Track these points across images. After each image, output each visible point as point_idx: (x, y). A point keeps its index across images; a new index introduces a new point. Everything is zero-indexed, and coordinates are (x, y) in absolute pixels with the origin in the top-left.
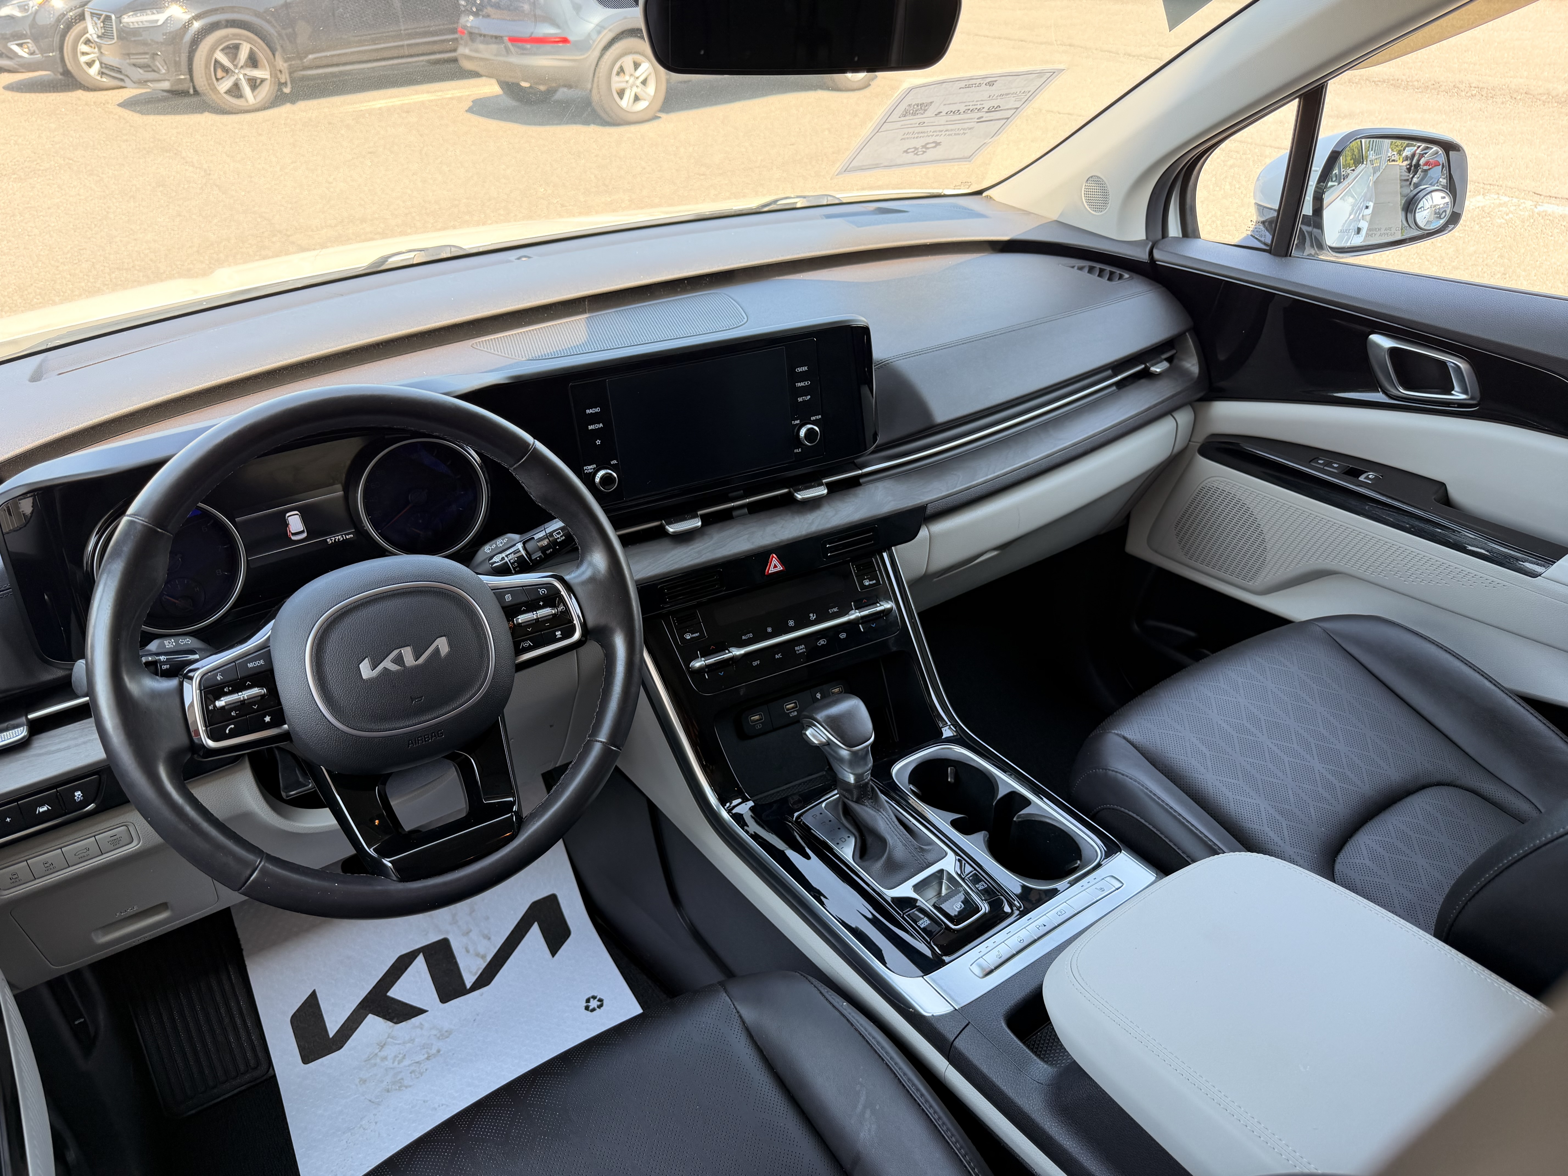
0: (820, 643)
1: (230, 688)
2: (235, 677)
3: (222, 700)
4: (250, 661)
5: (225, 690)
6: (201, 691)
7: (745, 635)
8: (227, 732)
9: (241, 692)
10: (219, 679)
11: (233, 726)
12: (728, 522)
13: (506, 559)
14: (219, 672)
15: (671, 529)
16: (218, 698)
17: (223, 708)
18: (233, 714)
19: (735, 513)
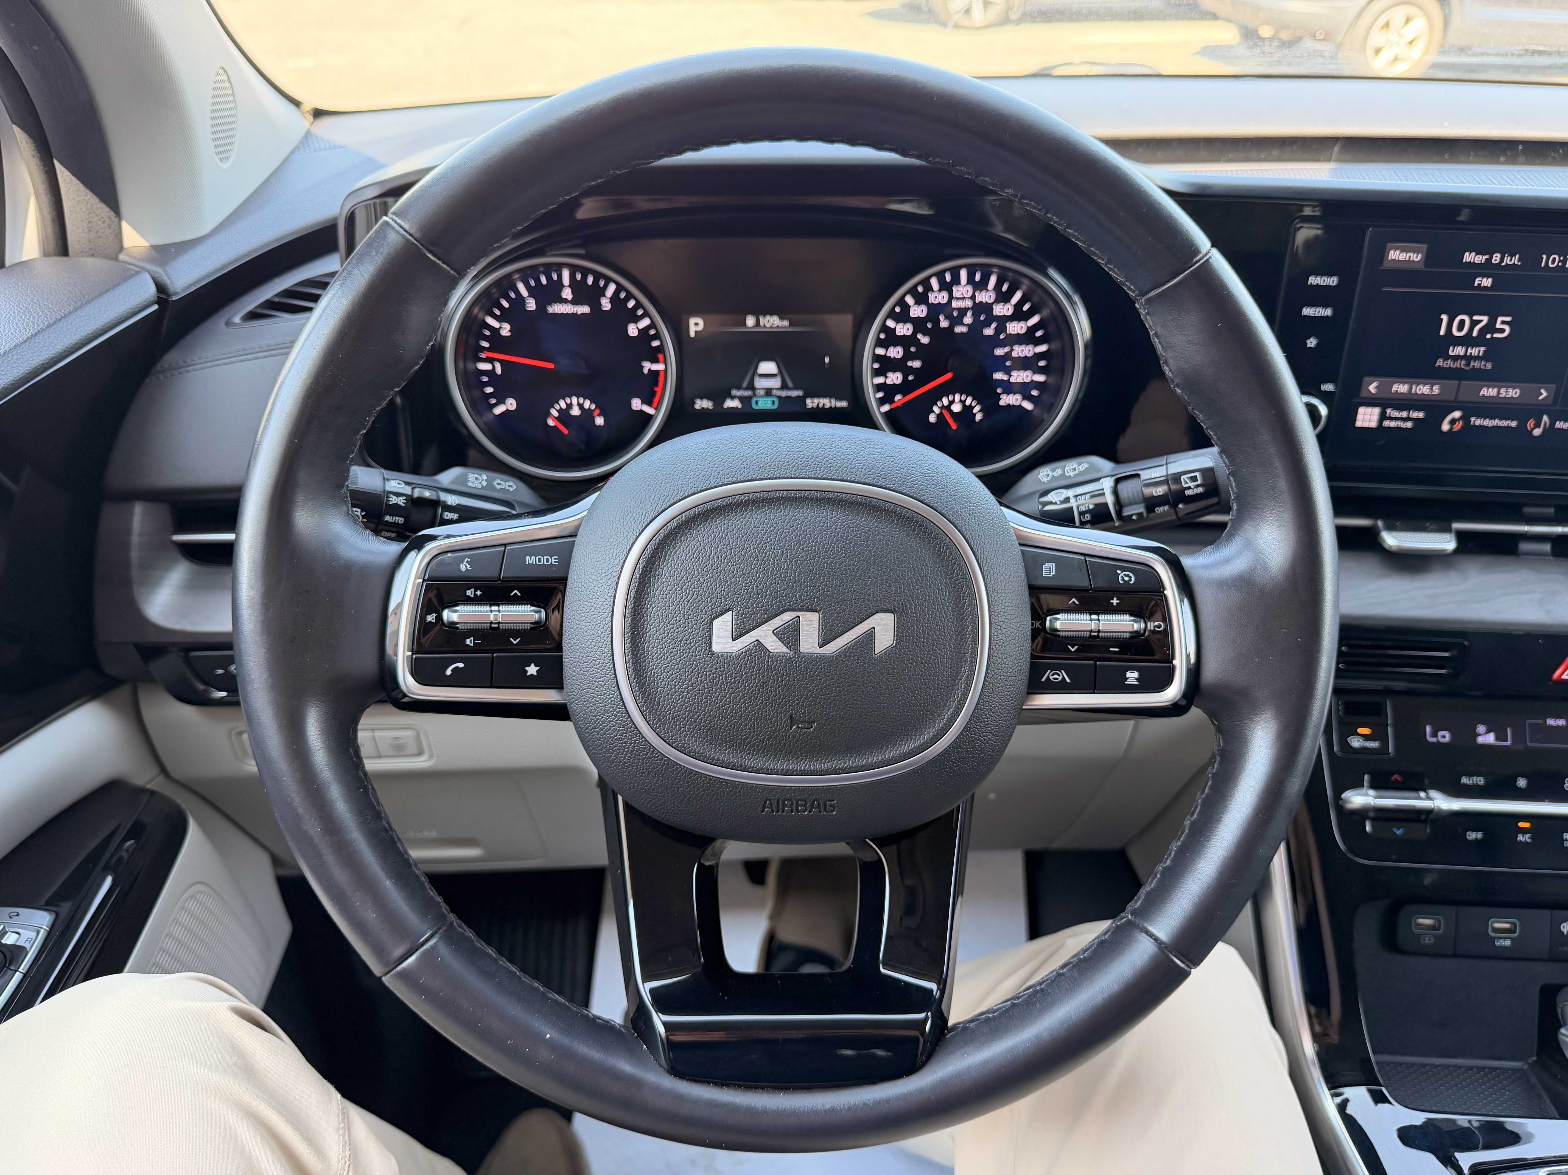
1: (479, 593)
2: (495, 574)
3: (456, 611)
4: (533, 552)
5: (469, 593)
6: (424, 580)
7: (1469, 775)
8: (449, 672)
9: (498, 605)
10: (463, 568)
11: (461, 665)
12: (1504, 559)
13: (1073, 503)
14: (468, 556)
15: (1391, 540)
16: (452, 604)
17: (452, 624)
18: (468, 642)
19: (1524, 546)
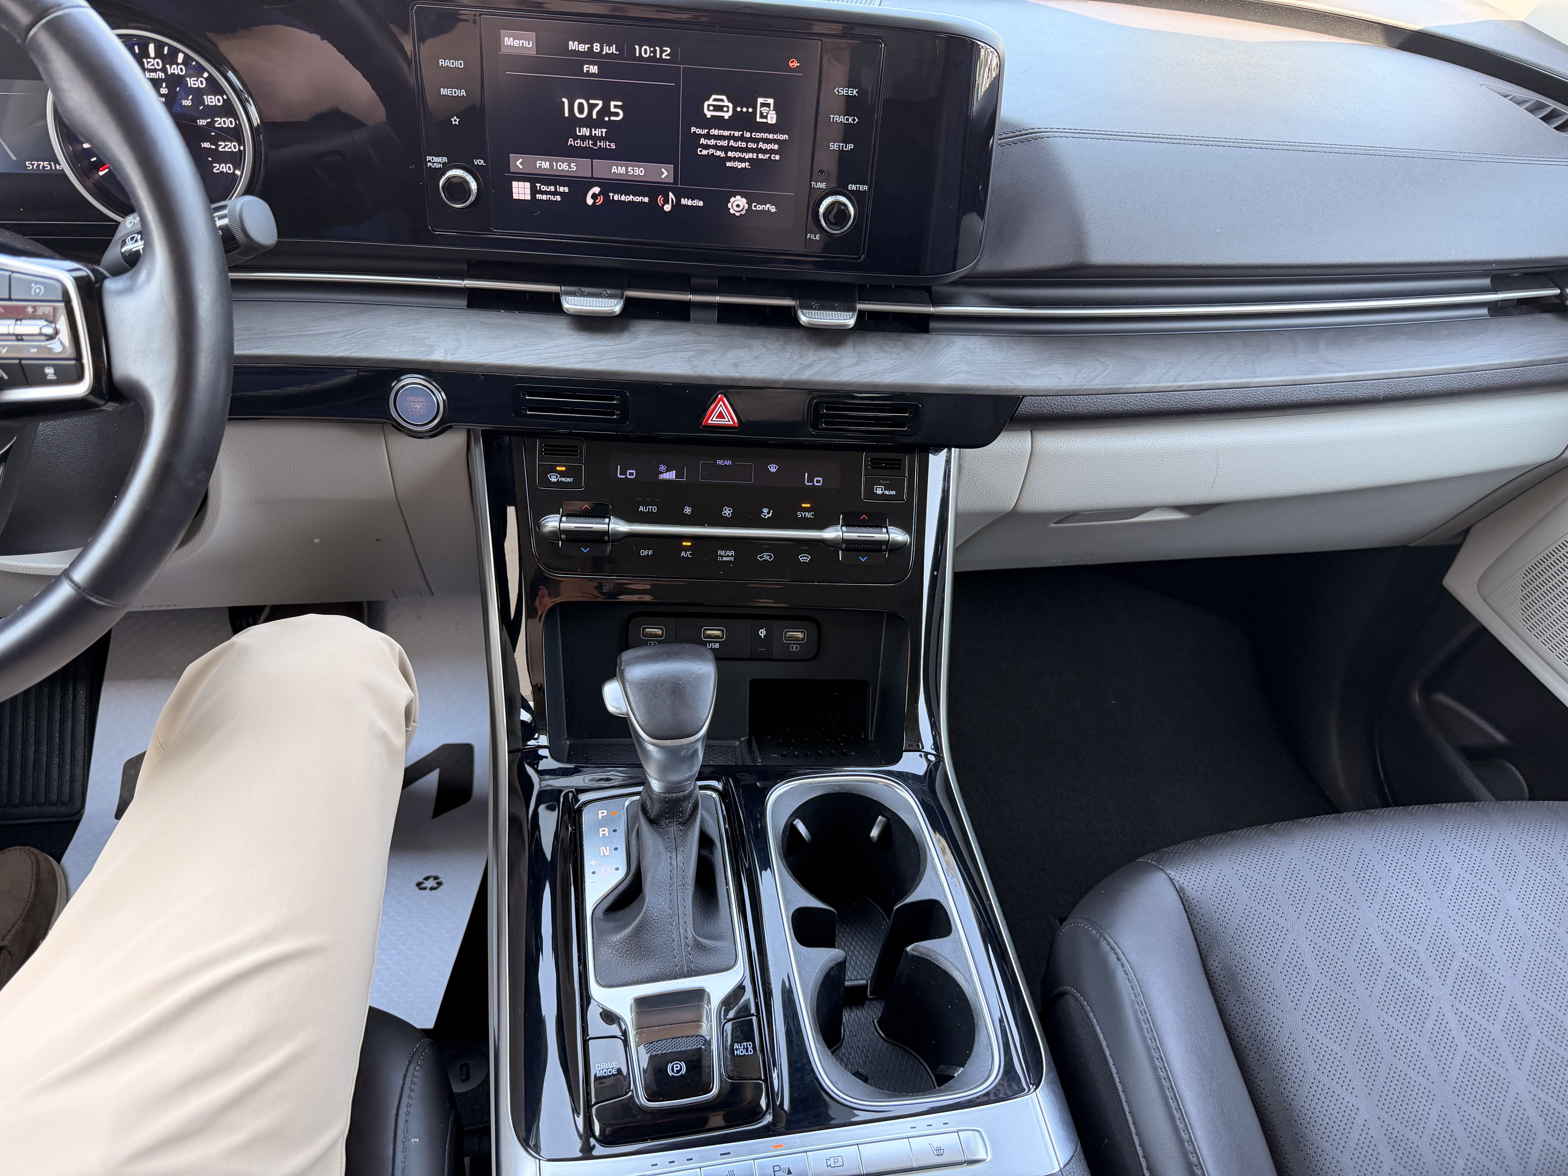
0: (763, 557)
7: (646, 504)
15: (572, 303)
19: (694, 313)
